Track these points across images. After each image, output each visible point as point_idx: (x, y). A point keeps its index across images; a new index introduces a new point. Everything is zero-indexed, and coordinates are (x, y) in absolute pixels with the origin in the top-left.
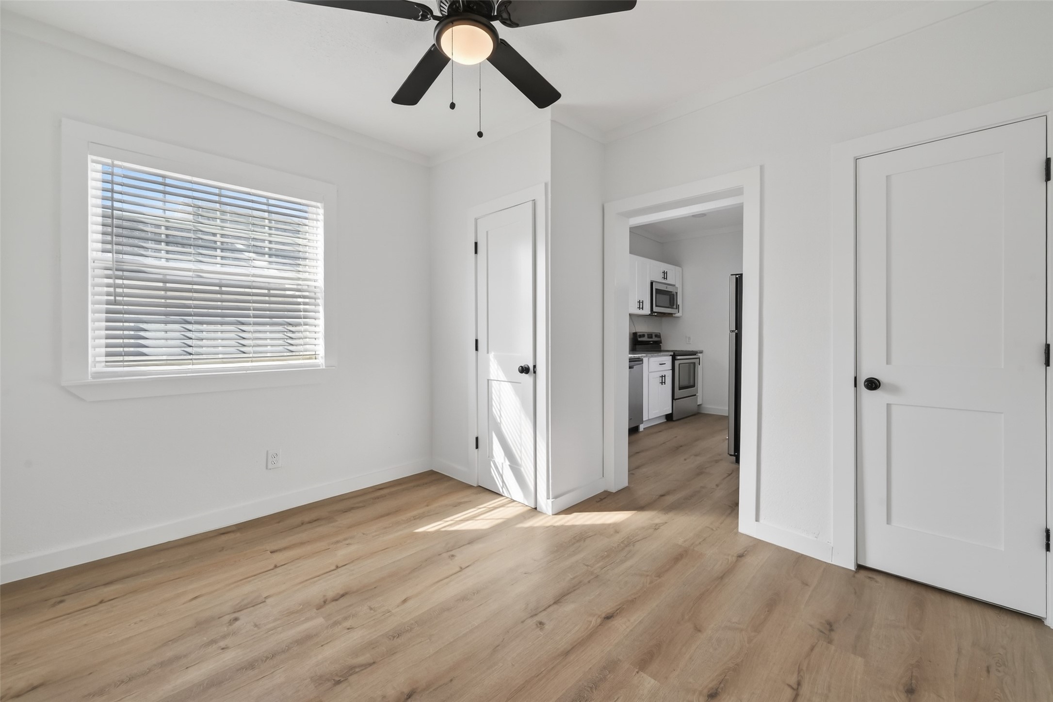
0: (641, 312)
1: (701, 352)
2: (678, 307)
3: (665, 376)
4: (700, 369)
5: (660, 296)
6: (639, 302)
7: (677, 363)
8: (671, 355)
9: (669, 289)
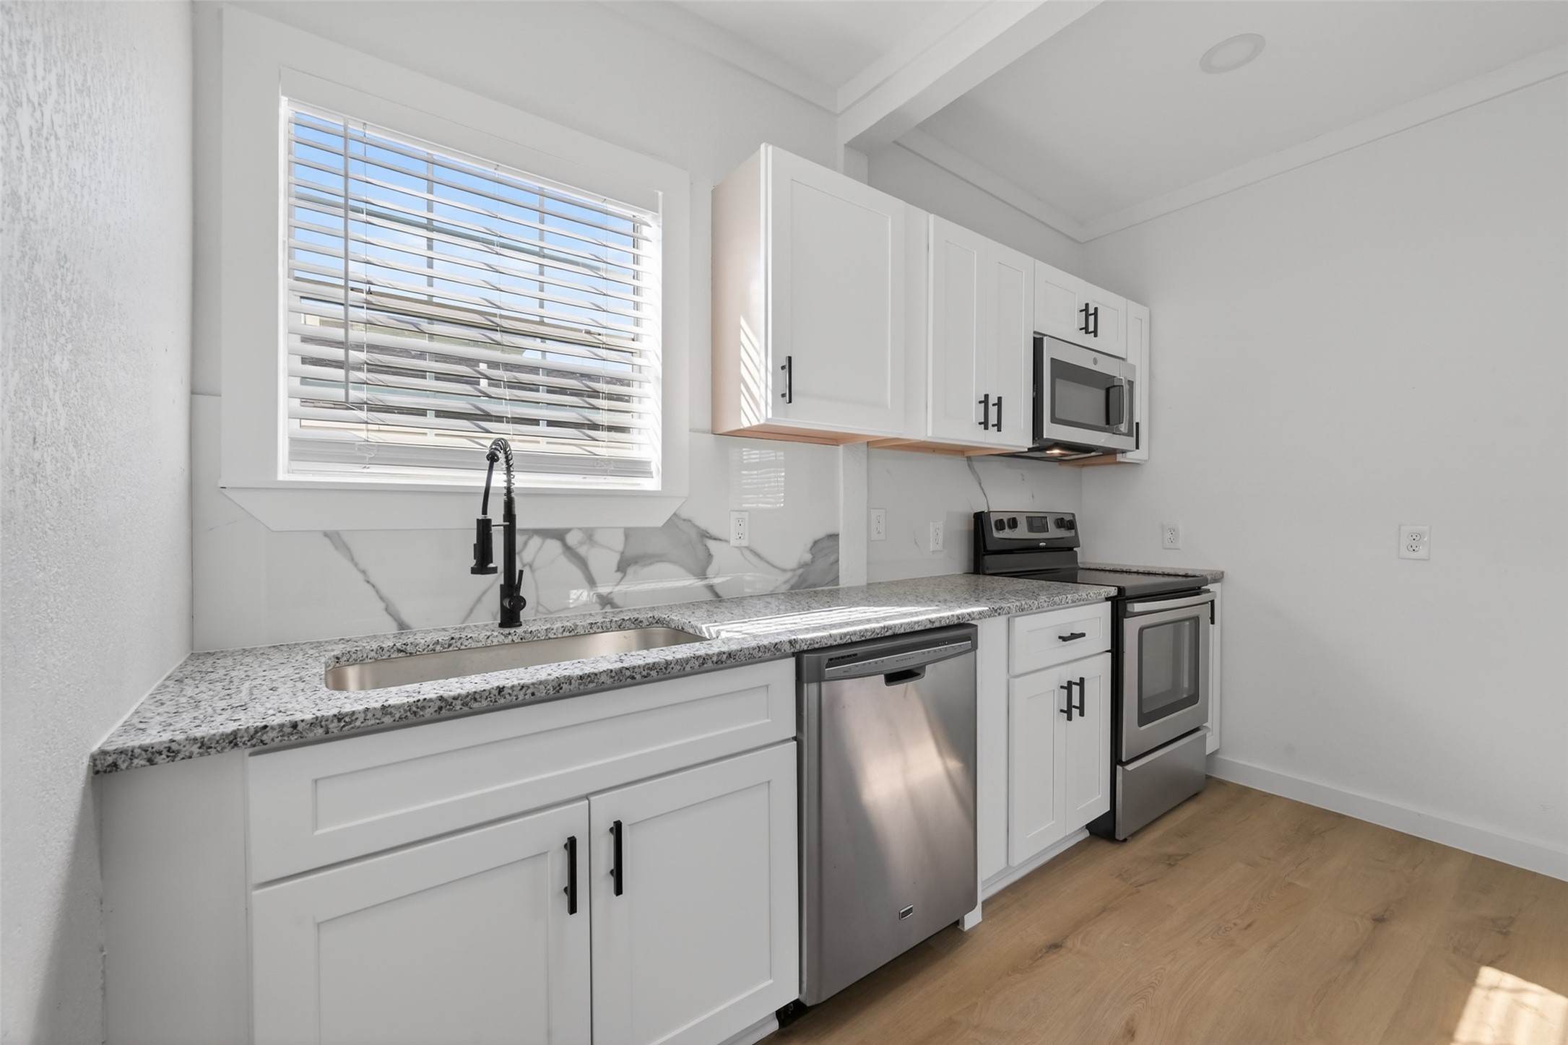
0: (991, 439)
1: (1218, 578)
2: (1134, 431)
3: (1081, 683)
4: (1213, 634)
5: (1065, 388)
6: (985, 401)
7: (1131, 627)
8: (1107, 599)
9: (1105, 367)
